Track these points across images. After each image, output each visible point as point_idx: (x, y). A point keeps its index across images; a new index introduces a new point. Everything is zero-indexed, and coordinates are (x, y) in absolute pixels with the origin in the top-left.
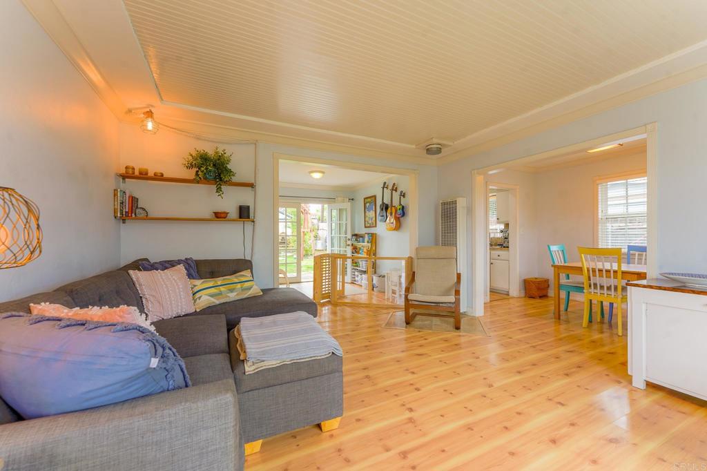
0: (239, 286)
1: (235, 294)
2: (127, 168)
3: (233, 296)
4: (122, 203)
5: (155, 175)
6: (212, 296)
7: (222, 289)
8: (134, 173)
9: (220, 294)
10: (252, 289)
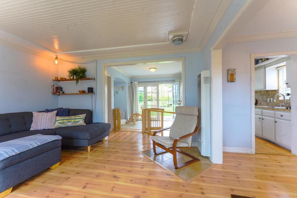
0: (73, 120)
1: (71, 123)
2: (56, 77)
3: (70, 124)
4: (53, 89)
5: (61, 79)
6: (60, 123)
7: (65, 121)
8: (58, 79)
9: (64, 123)
10: (79, 122)
